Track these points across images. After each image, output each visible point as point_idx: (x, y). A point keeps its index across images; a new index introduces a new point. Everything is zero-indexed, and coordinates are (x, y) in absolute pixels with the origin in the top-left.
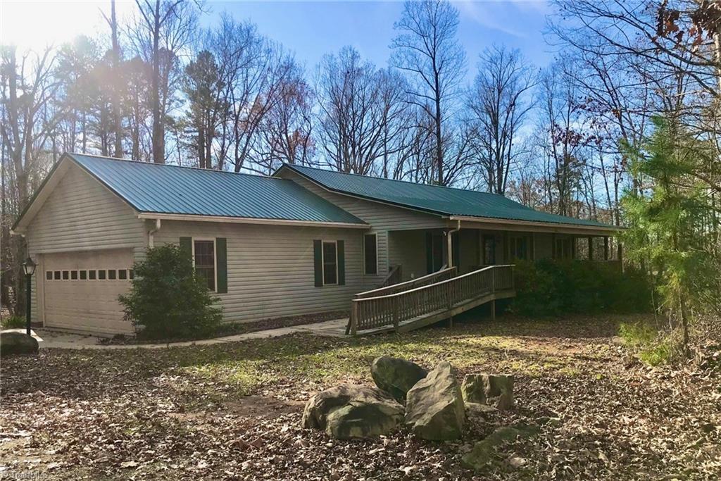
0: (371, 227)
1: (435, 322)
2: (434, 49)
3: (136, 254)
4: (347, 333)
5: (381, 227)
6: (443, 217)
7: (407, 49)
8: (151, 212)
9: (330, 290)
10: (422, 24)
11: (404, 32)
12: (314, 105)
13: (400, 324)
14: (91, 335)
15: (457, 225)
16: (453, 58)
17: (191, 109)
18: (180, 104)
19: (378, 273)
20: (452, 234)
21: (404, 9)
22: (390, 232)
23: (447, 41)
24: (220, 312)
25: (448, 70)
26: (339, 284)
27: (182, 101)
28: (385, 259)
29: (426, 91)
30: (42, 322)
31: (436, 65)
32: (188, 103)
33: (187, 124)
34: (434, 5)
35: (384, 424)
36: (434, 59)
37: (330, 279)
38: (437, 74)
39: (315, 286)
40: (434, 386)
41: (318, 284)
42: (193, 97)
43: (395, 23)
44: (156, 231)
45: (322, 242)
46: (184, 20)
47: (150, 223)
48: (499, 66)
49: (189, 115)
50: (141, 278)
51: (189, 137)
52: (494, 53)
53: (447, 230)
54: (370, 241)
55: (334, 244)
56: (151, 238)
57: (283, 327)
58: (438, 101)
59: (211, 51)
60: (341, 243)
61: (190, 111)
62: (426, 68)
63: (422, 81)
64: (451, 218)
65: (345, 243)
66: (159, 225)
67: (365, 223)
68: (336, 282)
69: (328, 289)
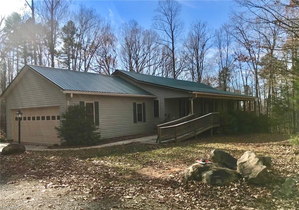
0: (156, 97)
1: (190, 137)
2: (171, 21)
3: (61, 109)
4: (157, 142)
5: (161, 97)
6: (189, 92)
7: (159, 21)
8: (69, 90)
9: (141, 124)
10: (166, 10)
11: (159, 14)
12: (117, 45)
13: (177, 138)
14: (39, 145)
15: (196, 96)
16: (179, 25)
17: (64, 46)
18: (60, 44)
19: (160, 117)
20: (193, 99)
21: (158, 4)
22: (165, 99)
23: (177, 18)
24: (99, 134)
25: (177, 30)
26: (144, 121)
27: (60, 43)
28: (163, 111)
29: (168, 39)
30: (13, 140)
31: (172, 28)
32: (63, 43)
33: (62, 53)
34: (171, 2)
35: (230, 178)
36: (171, 25)
37: (140, 120)
38: (172, 32)
39: (134, 122)
40: (248, 161)
41: (135, 122)
42: (65, 40)
43: (155, 10)
44: (71, 99)
45: (137, 103)
46: (63, 7)
47: (68, 95)
48: (198, 29)
49: (63, 49)
50: (65, 119)
51: (62, 59)
52: (197, 23)
53: (191, 98)
54: (156, 103)
55: (141, 104)
56: (68, 102)
57: (125, 140)
58: (173, 43)
59: (74, 21)
60: (144, 104)
61: (63, 47)
62: (168, 29)
63: (166, 34)
64: (193, 93)
65: (146, 104)
66: (72, 96)
67: (154, 95)
68: (142, 121)
69: (139, 124)
